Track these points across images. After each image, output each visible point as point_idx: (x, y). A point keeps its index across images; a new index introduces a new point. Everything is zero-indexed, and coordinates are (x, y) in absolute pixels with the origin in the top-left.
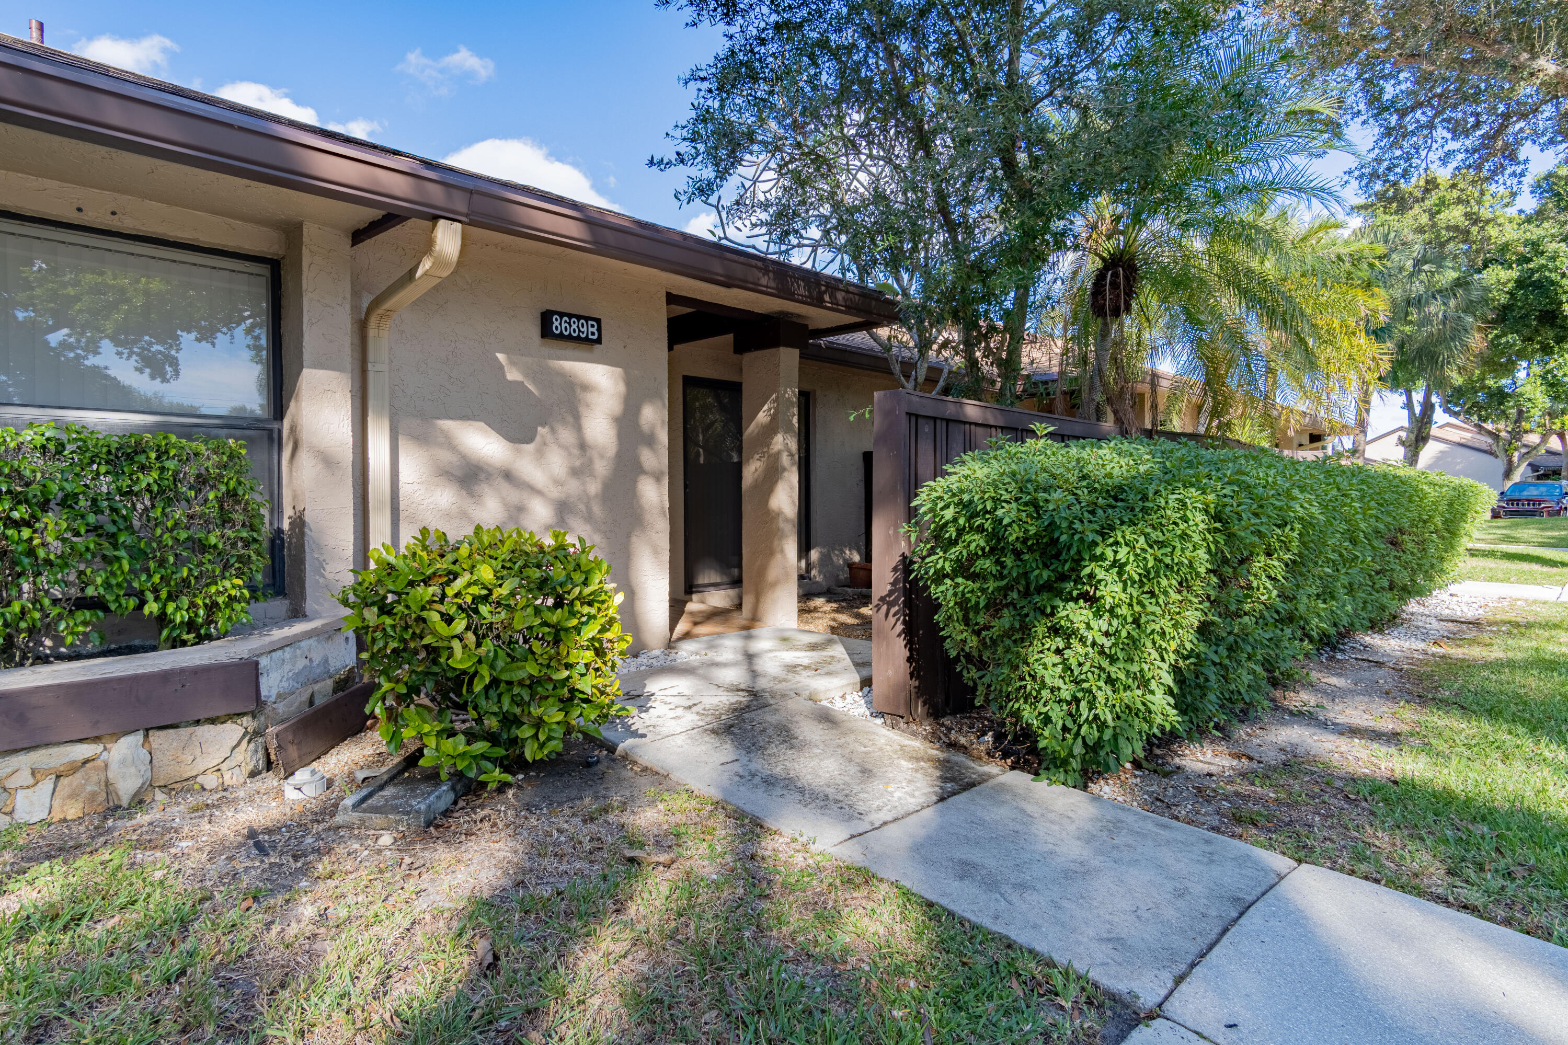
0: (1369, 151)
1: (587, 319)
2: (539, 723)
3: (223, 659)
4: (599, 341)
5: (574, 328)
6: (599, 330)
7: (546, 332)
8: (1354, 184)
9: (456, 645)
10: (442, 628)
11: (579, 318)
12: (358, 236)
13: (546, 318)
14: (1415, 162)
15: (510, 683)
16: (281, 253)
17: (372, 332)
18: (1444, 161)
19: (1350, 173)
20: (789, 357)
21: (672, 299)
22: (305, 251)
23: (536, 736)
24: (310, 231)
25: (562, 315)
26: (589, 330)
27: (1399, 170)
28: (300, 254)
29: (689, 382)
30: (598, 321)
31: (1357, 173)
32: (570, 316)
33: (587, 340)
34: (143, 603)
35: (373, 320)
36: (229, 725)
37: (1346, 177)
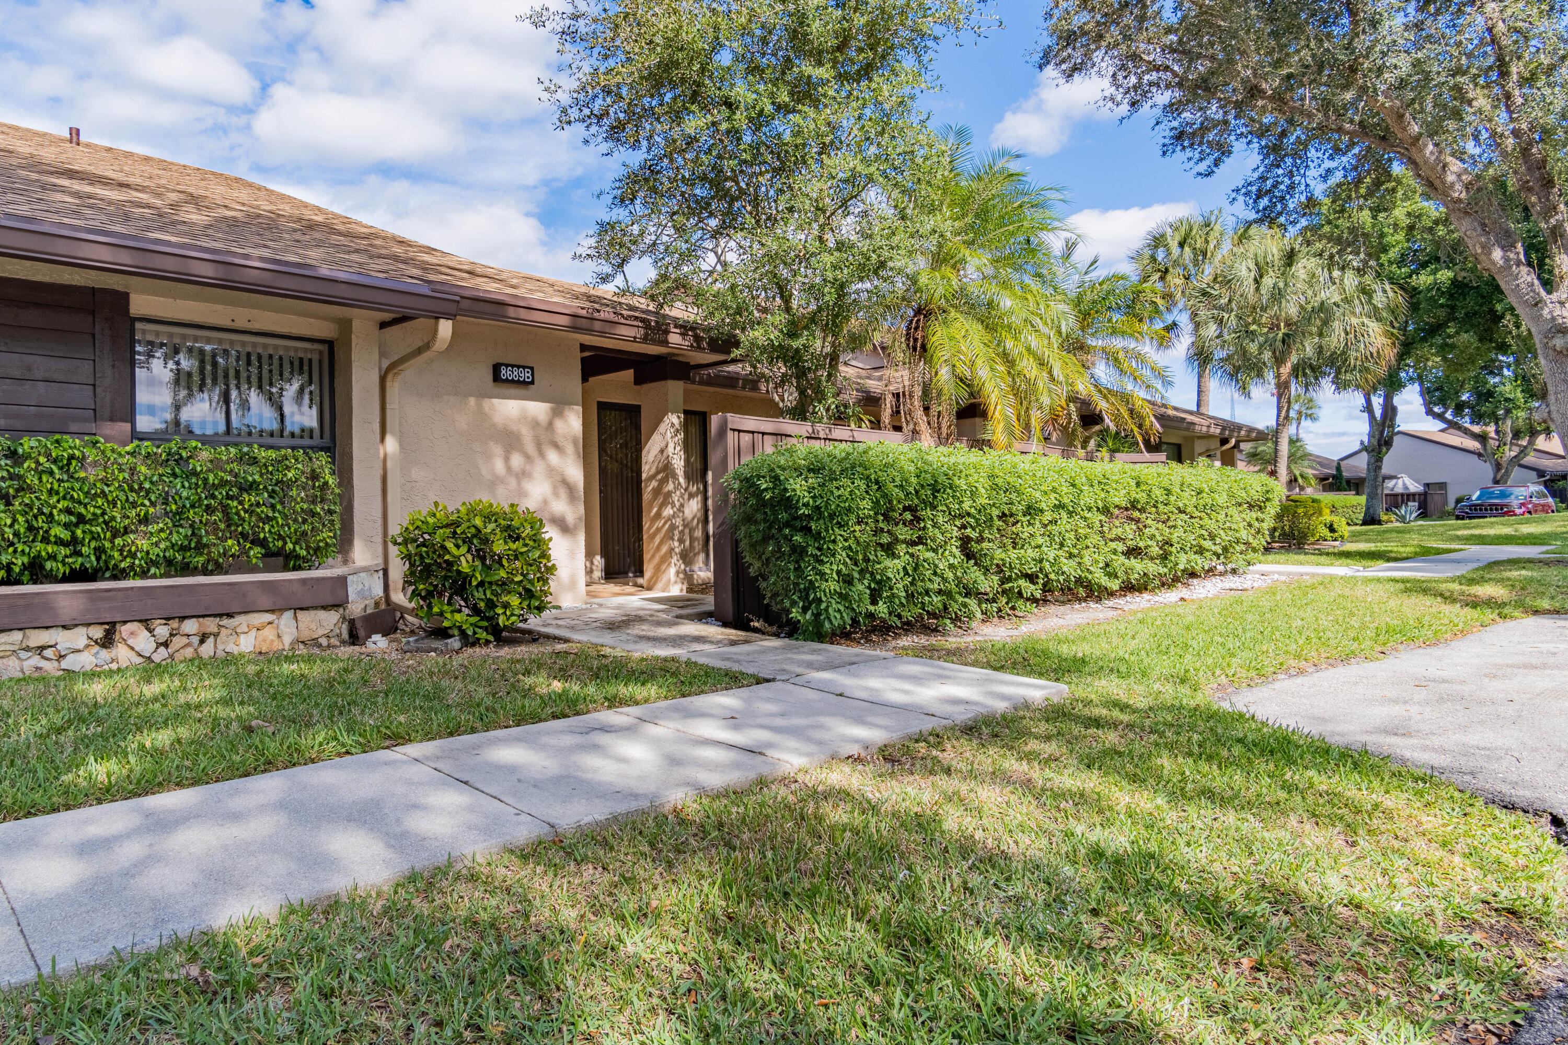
0: (1254, 170)
1: (524, 367)
2: (506, 606)
3: (329, 575)
4: (532, 383)
5: (514, 374)
6: (533, 375)
7: (497, 378)
8: (1241, 199)
9: (462, 558)
10: (454, 550)
11: (518, 367)
12: (383, 325)
13: (496, 368)
14: (1297, 179)
15: (490, 583)
16: (336, 336)
17: (388, 384)
18: (1325, 178)
19: (1237, 190)
20: (675, 389)
21: (583, 348)
22: (353, 337)
23: (505, 613)
24: (356, 324)
25: (507, 366)
26: (526, 375)
27: (1282, 187)
28: (350, 339)
29: (602, 406)
30: (532, 369)
31: (1243, 190)
32: (513, 366)
33: (524, 383)
34: (285, 543)
35: (390, 377)
36: (333, 612)
37: (1234, 195)
